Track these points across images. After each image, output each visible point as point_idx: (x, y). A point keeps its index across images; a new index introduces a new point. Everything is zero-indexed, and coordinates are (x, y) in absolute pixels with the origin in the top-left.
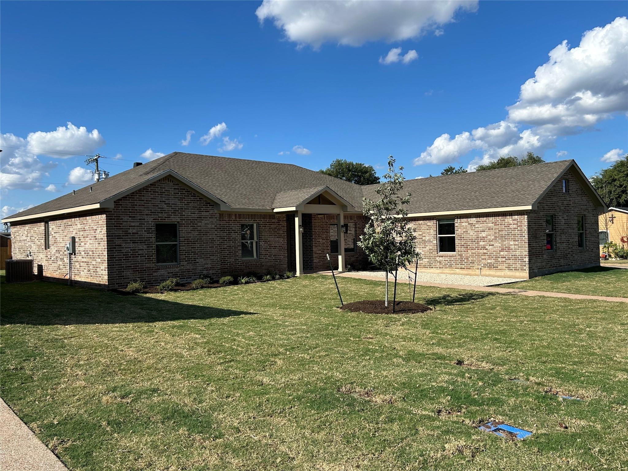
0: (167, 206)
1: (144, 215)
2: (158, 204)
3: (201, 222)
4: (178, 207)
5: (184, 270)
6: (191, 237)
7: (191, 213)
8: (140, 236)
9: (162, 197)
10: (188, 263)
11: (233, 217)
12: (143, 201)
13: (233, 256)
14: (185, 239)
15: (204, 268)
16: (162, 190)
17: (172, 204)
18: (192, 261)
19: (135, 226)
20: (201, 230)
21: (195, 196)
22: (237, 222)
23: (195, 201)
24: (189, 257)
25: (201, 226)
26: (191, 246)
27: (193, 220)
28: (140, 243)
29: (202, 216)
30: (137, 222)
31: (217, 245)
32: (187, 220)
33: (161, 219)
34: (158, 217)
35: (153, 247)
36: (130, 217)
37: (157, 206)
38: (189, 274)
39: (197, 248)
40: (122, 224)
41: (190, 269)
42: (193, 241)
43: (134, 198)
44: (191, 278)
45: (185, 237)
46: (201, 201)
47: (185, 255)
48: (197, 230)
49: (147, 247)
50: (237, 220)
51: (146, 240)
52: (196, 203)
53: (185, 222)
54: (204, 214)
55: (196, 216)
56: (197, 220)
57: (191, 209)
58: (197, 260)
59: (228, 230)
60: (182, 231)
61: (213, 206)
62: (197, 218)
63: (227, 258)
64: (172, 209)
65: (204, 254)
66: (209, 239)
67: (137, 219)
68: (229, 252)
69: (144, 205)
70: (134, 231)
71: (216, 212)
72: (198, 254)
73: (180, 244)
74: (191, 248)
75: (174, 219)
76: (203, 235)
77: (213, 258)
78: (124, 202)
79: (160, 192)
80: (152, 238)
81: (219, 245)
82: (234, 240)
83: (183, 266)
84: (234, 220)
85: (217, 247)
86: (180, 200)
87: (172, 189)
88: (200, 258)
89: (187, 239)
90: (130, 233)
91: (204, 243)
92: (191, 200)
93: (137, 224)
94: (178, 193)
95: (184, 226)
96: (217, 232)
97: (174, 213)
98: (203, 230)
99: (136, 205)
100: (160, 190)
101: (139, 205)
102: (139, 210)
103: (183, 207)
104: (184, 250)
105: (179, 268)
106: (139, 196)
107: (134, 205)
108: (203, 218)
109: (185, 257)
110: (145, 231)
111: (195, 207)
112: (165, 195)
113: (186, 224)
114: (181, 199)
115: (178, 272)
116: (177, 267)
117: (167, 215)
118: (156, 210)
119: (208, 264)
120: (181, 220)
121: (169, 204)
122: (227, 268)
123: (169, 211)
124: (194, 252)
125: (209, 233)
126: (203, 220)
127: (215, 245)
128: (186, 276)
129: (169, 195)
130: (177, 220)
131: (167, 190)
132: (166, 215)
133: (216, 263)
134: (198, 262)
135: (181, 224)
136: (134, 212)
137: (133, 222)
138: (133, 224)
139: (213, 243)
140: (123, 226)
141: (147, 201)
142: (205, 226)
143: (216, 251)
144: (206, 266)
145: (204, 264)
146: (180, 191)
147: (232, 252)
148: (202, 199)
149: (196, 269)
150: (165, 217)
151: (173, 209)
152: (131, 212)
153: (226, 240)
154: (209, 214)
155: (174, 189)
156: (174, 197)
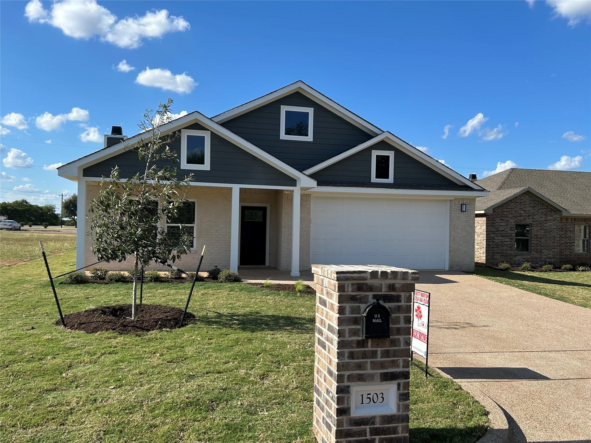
0: (524, 212)
1: (509, 218)
2: (518, 210)
3: (547, 224)
4: (531, 212)
5: (533, 257)
6: (539, 234)
7: (540, 217)
8: (506, 232)
9: (521, 206)
10: (536, 253)
11: (570, 220)
12: (509, 208)
13: (568, 250)
14: (535, 236)
15: (548, 257)
16: (521, 201)
17: (527, 211)
18: (539, 251)
19: (503, 226)
20: (546, 230)
21: (543, 205)
22: (573, 224)
23: (543, 208)
24: (537, 248)
25: (546, 227)
26: (539, 240)
27: (541, 222)
28: (506, 237)
29: (547, 219)
30: (505, 223)
31: (558, 241)
32: (537, 222)
33: (520, 221)
34: (518, 220)
35: (513, 240)
36: (500, 219)
37: (518, 212)
38: (537, 260)
39: (543, 242)
40: (495, 224)
41: (537, 257)
42: (541, 237)
43: (503, 207)
44: (538, 263)
45: (534, 234)
46: (547, 208)
47: (535, 246)
48: (544, 230)
49: (510, 240)
50: (572, 223)
51: (510, 235)
52: (543, 210)
53: (535, 223)
54: (549, 218)
55: (543, 219)
56: (544, 222)
57: (540, 214)
58: (543, 251)
59: (565, 230)
60: (533, 229)
61: (556, 212)
62: (544, 220)
63: (564, 251)
64: (527, 214)
65: (547, 247)
66: (552, 236)
67: (504, 221)
68: (565, 247)
69: (509, 212)
70: (503, 229)
71: (558, 216)
72: (543, 247)
73: (531, 239)
74: (539, 242)
75: (528, 221)
76: (548, 233)
77: (554, 250)
78: (497, 210)
79: (520, 203)
80: (513, 234)
81: (559, 241)
82: (570, 238)
83: (533, 254)
84: (570, 223)
85: (558, 242)
86: (532, 208)
87: (527, 200)
88: (545, 250)
89: (537, 236)
90: (500, 230)
91: (548, 239)
92: (540, 208)
93: (504, 224)
94: (532, 203)
95: (535, 226)
96: (558, 232)
97: (528, 217)
98: (548, 230)
99: (504, 211)
100: (519, 201)
101: (506, 212)
102: (506, 215)
103: (534, 213)
104: (534, 243)
105: (530, 256)
106: (507, 205)
107: (503, 211)
108: (548, 221)
109: (535, 248)
110: (509, 229)
111: (543, 213)
112: (523, 204)
113: (537, 225)
114: (533, 207)
115: (529, 259)
116: (529, 255)
117: (524, 218)
118: (517, 215)
119: (550, 254)
120: (533, 222)
122: (563, 259)
123: (525, 215)
124: (541, 245)
125: (552, 231)
126: (548, 222)
127: (556, 241)
128: (534, 262)
129: (525, 205)
130: (530, 222)
131: (524, 201)
132: (523, 218)
133: (556, 254)
134: (543, 253)
135: (533, 225)
136: (503, 216)
137: (502, 223)
138: (502, 224)
139: (555, 239)
141: (511, 209)
142: (549, 227)
143: (556, 245)
144: (549, 256)
145: (548, 254)
147: (568, 247)
148: (548, 207)
149: (542, 257)
150: (522, 220)
152: (501, 216)
153: (564, 238)
154: (553, 218)
155: (529, 200)
156: (529, 206)
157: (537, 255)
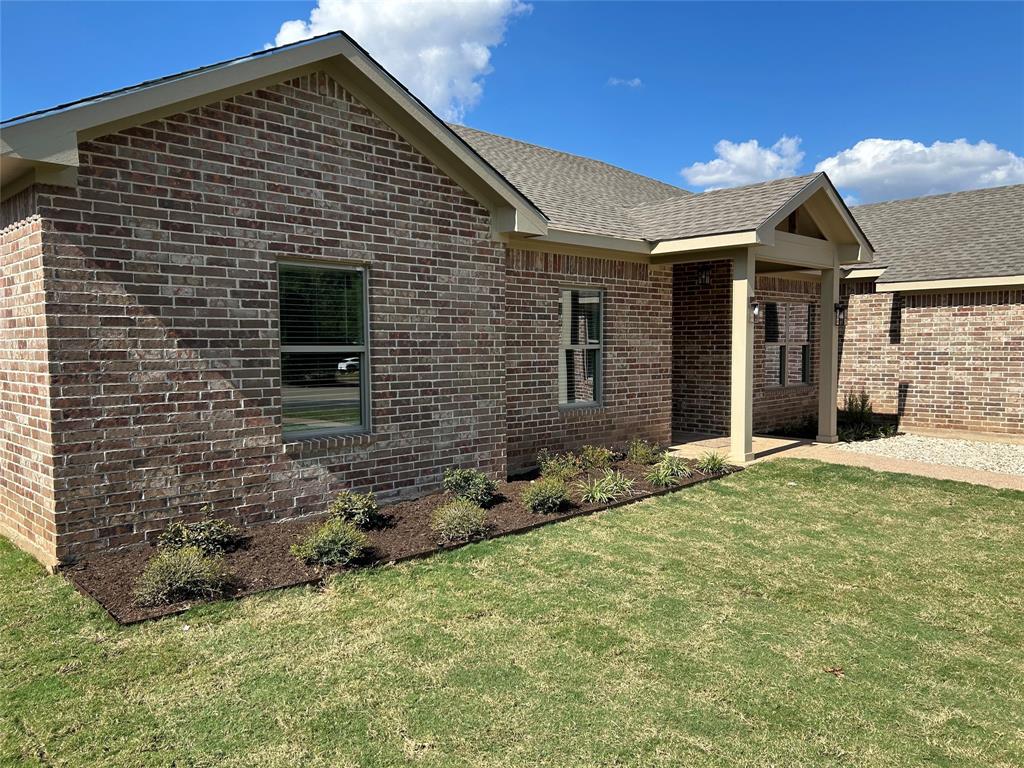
0: (327, 196)
1: (229, 222)
2: (291, 180)
3: (448, 272)
4: (368, 203)
5: (387, 453)
6: (412, 327)
7: (415, 235)
8: (211, 313)
9: (306, 155)
10: (402, 428)
11: (539, 264)
12: (228, 159)
13: (534, 398)
14: (393, 336)
15: (457, 445)
16: (307, 126)
17: (346, 190)
18: (416, 418)
19: (189, 270)
20: (446, 304)
21: (429, 170)
22: (550, 283)
23: (427, 187)
24: (408, 402)
25: (446, 288)
26: (415, 360)
27: (421, 261)
28: (214, 344)
29: (450, 248)
30: (200, 250)
31: (498, 359)
32: (399, 259)
33: (302, 249)
34: (292, 238)
35: (268, 363)
36: (166, 226)
37: (288, 190)
39: (435, 368)
40: (127, 255)
41: (408, 451)
42: (422, 344)
43: (184, 141)
44: (412, 483)
45: (391, 327)
46: (447, 191)
47: (393, 395)
48: (435, 303)
49: (247, 364)
50: (548, 277)
51: (241, 334)
52: (431, 196)
53: (393, 267)
54: (458, 241)
55: (430, 246)
56: (433, 263)
57: (415, 219)
58: (435, 416)
59: (524, 309)
60: (383, 301)
61: (486, 213)
62: (436, 254)
63: (520, 405)
64: (345, 208)
65: (455, 391)
66: (474, 336)
67: (199, 240)
68: (525, 385)
69: (230, 181)
70: (188, 291)
71: (496, 237)
72: (435, 392)
73: (373, 352)
74: (416, 369)
75: (354, 252)
76: (455, 320)
77: (483, 406)
79: (300, 134)
80: (265, 324)
81: (502, 358)
82: (540, 343)
83: (387, 437)
84: (541, 276)
85: (497, 366)
86: (375, 177)
87: (345, 125)
88: (444, 408)
89: (402, 335)
90: (168, 301)
91: (456, 352)
92: (414, 185)
93: (200, 261)
94: (370, 150)
95: (392, 285)
96: (498, 314)
97: (353, 227)
98: (455, 304)
99: (196, 175)
100: (296, 123)
101: (210, 178)
102: (209, 199)
103: (385, 205)
104: (388, 378)
105: (371, 450)
106: (210, 135)
107: (183, 173)
108: (455, 256)
109: (395, 403)
110: (234, 294)
111: (429, 212)
112: (320, 148)
113: (399, 276)
114: (379, 174)
115: (367, 464)
116: (365, 445)
117: (327, 233)
118: (280, 208)
119: (468, 428)
120: (378, 257)
121: (335, 188)
122: (519, 439)
123: (332, 215)
124: (424, 385)
125: (473, 313)
126: (454, 265)
127: (491, 359)
128: (395, 477)
129: (335, 151)
130: (363, 256)
131: (325, 130)
132: (320, 233)
133: (494, 425)
134: (436, 423)
135: (379, 275)
136: (187, 207)
137: (182, 249)
138: (180, 260)
139: (486, 352)
140: (134, 267)
141: (242, 162)
142: (460, 289)
143: (493, 381)
144: (463, 435)
145: (458, 429)
146: (376, 142)
147: (534, 384)
148: (451, 183)
149: (429, 448)
150: (319, 241)
151: (350, 209)
152: (171, 205)
153: (518, 343)
154: (475, 242)
155: (354, 127)
156: (354, 164)
157: (409, 441)
